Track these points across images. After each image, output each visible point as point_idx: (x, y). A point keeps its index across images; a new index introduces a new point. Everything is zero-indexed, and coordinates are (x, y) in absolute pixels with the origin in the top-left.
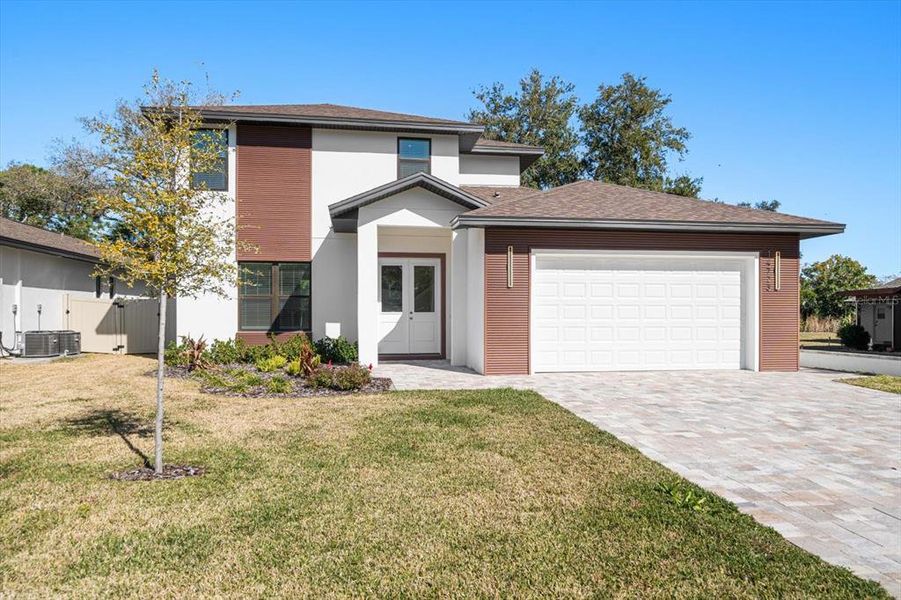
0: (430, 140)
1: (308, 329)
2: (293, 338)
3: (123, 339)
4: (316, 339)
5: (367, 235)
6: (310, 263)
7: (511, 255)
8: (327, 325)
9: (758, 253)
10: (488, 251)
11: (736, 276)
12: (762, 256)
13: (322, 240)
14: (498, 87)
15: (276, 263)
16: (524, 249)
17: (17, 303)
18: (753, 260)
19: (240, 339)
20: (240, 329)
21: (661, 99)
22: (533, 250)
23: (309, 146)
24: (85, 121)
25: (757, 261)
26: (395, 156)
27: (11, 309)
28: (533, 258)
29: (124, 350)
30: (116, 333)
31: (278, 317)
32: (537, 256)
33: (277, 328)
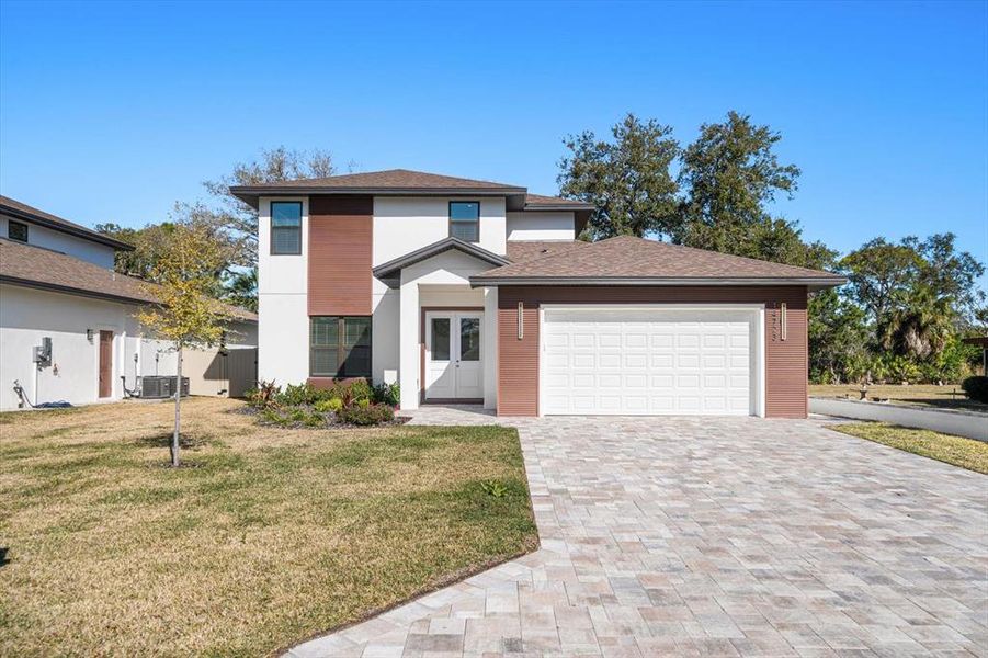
0: (478, 203)
1: (369, 375)
2: (356, 383)
3: (225, 384)
4: (375, 384)
5: (409, 293)
6: (371, 316)
7: (521, 310)
8: (386, 372)
9: (764, 305)
10: (500, 307)
11: (745, 326)
12: (767, 307)
13: (381, 297)
14: (588, 135)
15: (341, 317)
16: (533, 305)
17: (138, 351)
18: (760, 312)
19: (310, 384)
20: (311, 375)
21: (771, 136)
22: (541, 305)
23: (372, 214)
24: (208, 185)
25: (762, 312)
26: (447, 218)
27: (133, 358)
28: (542, 312)
29: (227, 394)
30: (220, 379)
31: (344, 364)
32: (545, 311)
33: (342, 374)
